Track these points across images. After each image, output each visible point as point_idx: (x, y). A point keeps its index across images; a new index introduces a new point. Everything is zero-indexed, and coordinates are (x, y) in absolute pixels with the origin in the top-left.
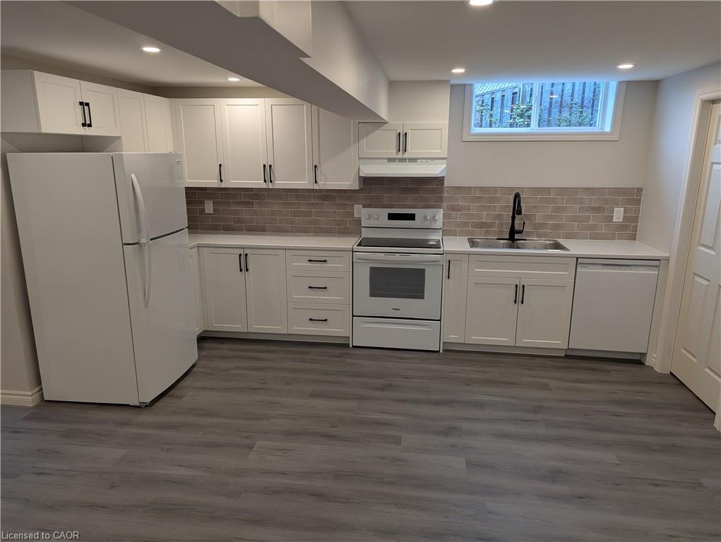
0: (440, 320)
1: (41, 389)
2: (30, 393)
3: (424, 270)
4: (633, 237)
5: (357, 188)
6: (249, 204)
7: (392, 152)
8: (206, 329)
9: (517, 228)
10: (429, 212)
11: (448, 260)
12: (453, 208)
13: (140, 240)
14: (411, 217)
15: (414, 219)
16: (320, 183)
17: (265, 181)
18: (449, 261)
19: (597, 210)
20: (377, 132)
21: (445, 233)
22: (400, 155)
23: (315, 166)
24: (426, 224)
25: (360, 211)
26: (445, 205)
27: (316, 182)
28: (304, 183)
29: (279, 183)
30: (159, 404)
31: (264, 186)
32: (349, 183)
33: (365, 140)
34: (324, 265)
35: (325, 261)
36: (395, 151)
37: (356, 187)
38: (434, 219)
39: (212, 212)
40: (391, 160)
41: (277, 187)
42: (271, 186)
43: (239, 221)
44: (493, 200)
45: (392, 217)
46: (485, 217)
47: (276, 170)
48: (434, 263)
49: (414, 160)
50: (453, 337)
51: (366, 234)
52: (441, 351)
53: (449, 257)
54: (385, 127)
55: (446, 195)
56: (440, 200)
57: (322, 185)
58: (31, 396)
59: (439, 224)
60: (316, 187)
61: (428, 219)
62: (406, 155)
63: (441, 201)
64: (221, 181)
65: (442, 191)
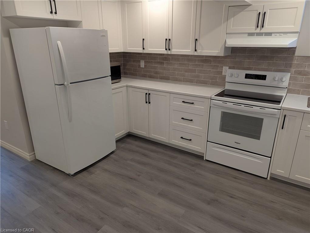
0: (271, 157)
1: (35, 154)
2: (28, 155)
3: (263, 119)
5: (223, 56)
6: (162, 63)
7: (252, 29)
8: (130, 131)
10: (278, 75)
11: (284, 114)
12: (300, 73)
13: (64, 83)
14: (263, 78)
15: (265, 79)
16: (199, 51)
17: (166, 49)
18: (285, 116)
20: (242, 12)
21: (289, 91)
22: (258, 30)
23: (196, 40)
24: (275, 84)
25: (227, 71)
26: (293, 70)
27: (196, 50)
28: (188, 51)
29: (175, 51)
30: (79, 175)
31: (165, 52)
32: (218, 51)
33: (232, 19)
34: (192, 105)
35: (193, 103)
36: (255, 27)
37: (222, 54)
38: (281, 80)
39: (144, 67)
40: (251, 34)
41: (173, 53)
42: (169, 52)
43: (156, 73)
45: (248, 76)
47: (173, 42)
48: (272, 116)
49: (269, 34)
50: (280, 171)
51: (228, 87)
52: (269, 179)
53: (285, 113)
54: (249, 8)
55: (295, 62)
57: (200, 52)
58: (29, 156)
59: (286, 84)
60: (196, 54)
61: (277, 79)
62: (263, 30)
63: (291, 67)
64: (144, 49)
65: (292, 59)
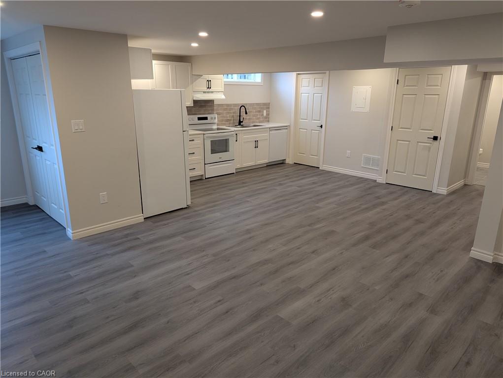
0: (234, 160)
4: (268, 121)
5: (192, 106)
7: (205, 89)
9: (241, 120)
10: (212, 116)
12: (220, 114)
14: (206, 118)
15: (208, 119)
18: (236, 134)
19: (259, 111)
20: (199, 79)
22: (208, 90)
24: (212, 121)
26: (217, 112)
32: (191, 103)
33: (195, 83)
34: (193, 142)
35: (193, 140)
36: (207, 88)
38: (214, 119)
40: (204, 92)
44: (230, 109)
45: (199, 119)
46: (228, 117)
49: (210, 92)
52: (235, 173)
54: (202, 77)
55: (216, 108)
56: (213, 110)
59: (216, 121)
61: (212, 119)
65: (214, 107)
